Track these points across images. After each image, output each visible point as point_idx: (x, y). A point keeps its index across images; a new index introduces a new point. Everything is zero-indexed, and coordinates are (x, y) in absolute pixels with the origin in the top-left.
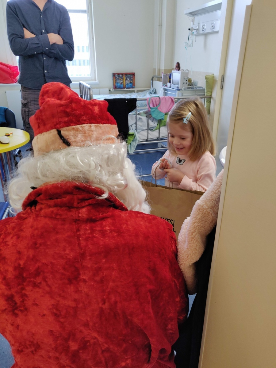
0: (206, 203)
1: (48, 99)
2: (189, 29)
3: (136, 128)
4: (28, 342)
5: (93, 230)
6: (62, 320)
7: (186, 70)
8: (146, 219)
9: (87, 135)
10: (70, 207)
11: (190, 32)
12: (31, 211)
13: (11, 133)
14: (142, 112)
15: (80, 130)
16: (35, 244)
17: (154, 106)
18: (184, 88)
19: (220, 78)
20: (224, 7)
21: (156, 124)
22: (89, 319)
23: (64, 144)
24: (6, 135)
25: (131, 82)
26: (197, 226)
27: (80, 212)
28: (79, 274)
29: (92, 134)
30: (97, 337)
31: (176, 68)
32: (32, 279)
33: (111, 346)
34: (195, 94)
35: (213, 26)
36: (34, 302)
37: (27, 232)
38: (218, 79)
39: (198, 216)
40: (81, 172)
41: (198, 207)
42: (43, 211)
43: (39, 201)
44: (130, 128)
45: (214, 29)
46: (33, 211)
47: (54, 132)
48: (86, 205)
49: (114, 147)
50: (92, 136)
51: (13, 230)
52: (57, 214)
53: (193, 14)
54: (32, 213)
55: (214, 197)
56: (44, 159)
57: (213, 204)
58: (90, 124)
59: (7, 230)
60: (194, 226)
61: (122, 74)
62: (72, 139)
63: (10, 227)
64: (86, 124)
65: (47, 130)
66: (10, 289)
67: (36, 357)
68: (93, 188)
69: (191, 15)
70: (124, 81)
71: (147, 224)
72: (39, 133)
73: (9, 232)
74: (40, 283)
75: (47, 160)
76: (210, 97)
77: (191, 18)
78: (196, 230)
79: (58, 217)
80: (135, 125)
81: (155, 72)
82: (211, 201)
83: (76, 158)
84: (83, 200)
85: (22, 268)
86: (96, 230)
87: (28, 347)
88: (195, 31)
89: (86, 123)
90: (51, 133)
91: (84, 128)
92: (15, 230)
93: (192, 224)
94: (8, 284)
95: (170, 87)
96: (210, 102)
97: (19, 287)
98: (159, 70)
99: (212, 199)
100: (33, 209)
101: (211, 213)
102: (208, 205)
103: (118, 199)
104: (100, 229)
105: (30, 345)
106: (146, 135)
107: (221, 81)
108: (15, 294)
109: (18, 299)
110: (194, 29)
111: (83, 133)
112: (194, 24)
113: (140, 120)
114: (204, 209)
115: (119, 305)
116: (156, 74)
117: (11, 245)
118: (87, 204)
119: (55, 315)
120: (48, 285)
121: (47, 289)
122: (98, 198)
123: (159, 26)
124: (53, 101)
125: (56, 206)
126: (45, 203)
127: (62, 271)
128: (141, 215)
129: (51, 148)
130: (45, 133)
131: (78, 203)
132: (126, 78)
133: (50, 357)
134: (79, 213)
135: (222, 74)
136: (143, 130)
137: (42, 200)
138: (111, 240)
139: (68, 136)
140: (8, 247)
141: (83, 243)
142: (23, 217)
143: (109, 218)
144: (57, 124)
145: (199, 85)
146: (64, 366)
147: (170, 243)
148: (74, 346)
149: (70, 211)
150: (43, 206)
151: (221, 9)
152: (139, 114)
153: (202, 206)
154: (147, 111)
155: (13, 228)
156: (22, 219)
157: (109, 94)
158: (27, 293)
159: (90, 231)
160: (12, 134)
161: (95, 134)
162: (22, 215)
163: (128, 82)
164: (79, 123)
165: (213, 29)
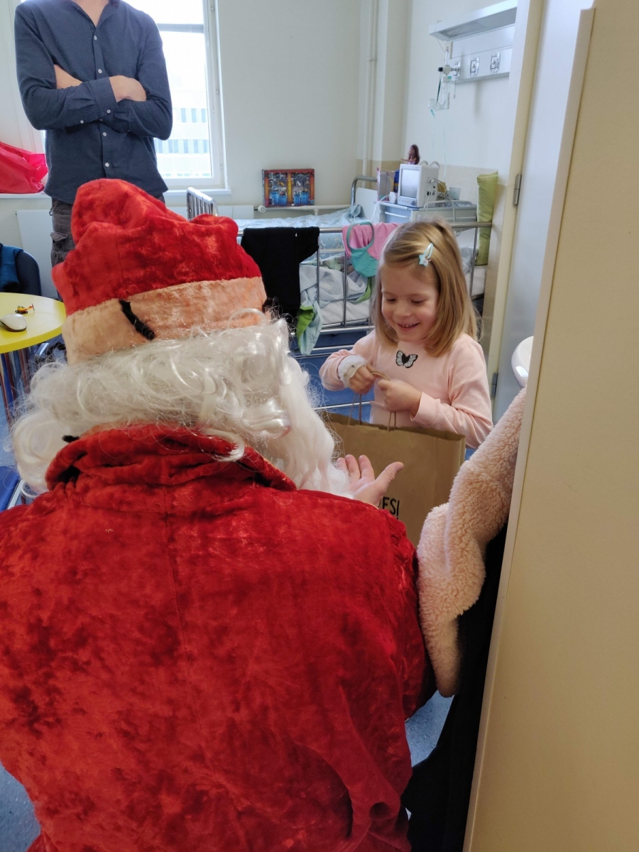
0: (486, 468)
1: (95, 224)
2: (441, 70)
3: (318, 296)
4: (67, 795)
5: (206, 540)
6: (142, 746)
7: (433, 163)
8: (336, 511)
9: (192, 308)
10: (151, 484)
11: (443, 75)
12: (65, 492)
13: (30, 307)
14: (331, 258)
15: (175, 297)
16: (74, 572)
17: (359, 246)
18: (429, 204)
19: (513, 182)
20: (523, 18)
21: (364, 286)
22: (203, 744)
23: (138, 335)
24: (18, 312)
25: (306, 190)
26: (470, 521)
27: (176, 496)
28: (177, 643)
29: (205, 307)
30: (224, 783)
31: (410, 158)
32: (69, 654)
33: (259, 805)
34: (454, 218)
35: (495, 63)
36: (76, 707)
37: (56, 544)
38: (507, 185)
39: (470, 498)
40: (181, 400)
41: (466, 478)
42: (90, 495)
43: (82, 470)
44: (304, 295)
45: (498, 68)
46: (69, 493)
47: (113, 305)
48: (189, 479)
49: (261, 338)
50: (204, 311)
51: (24, 538)
52: (121, 502)
53: (450, 33)
54: (66, 499)
55: (505, 454)
56: (92, 371)
57: (502, 470)
58: (199, 283)
59: (10, 538)
60: (461, 520)
61: (286, 173)
62: (157, 321)
63: (18, 531)
64: (189, 282)
65: (97, 302)
66: (21, 676)
67: (88, 828)
68: (210, 438)
69: (446, 38)
70: (290, 188)
71: (339, 523)
72: (77, 309)
73: (16, 544)
74: (88, 663)
75: (100, 374)
76: (489, 226)
77: (445, 43)
78: (469, 530)
79: (124, 508)
80: (315, 290)
81: (362, 168)
82: (499, 462)
83: (170, 366)
84: (182, 467)
85: (45, 628)
86: (215, 539)
87: (69, 804)
88: (455, 73)
89: (188, 279)
90: (106, 307)
91: (185, 292)
92: (29, 539)
93: (458, 517)
94: (15, 665)
95: (396, 203)
96: (489, 236)
97: (40, 672)
98: (371, 163)
99: (501, 459)
100: (69, 489)
101: (498, 490)
102: (491, 471)
103: (269, 463)
104: (224, 537)
105: (73, 801)
106: (342, 314)
107: (515, 189)
108: (33, 687)
109: (39, 699)
110: (452, 70)
111: (183, 306)
112: (451, 58)
113: (327, 278)
114: (482, 481)
115: (272, 716)
116: (364, 173)
117: (19, 575)
118: (192, 477)
119: (125, 734)
120: (107, 669)
121: (105, 676)
122: (220, 460)
123: (371, 61)
124: (106, 228)
125: (119, 481)
126: (95, 475)
127: (136, 635)
128: (327, 501)
129: (109, 344)
130: (91, 309)
131: (171, 476)
132: (295, 181)
133: (118, 828)
134: (174, 499)
135: (518, 172)
136: (334, 301)
137: (88, 468)
138: (251, 564)
139: (149, 315)
140: (12, 579)
141: (184, 571)
142: (46, 508)
143: (245, 509)
144: (120, 286)
145: (463, 198)
146: (152, 848)
147: (396, 572)
148: (171, 805)
149: (153, 494)
150: (91, 482)
151: (514, 22)
152: (325, 264)
153: (478, 475)
154: (343, 258)
155: (24, 535)
156: (44, 513)
157: (255, 218)
158: (60, 685)
159: (200, 542)
160: (32, 309)
161: (211, 307)
162: (44, 503)
163: (299, 189)
164: (173, 281)
165: (496, 69)
